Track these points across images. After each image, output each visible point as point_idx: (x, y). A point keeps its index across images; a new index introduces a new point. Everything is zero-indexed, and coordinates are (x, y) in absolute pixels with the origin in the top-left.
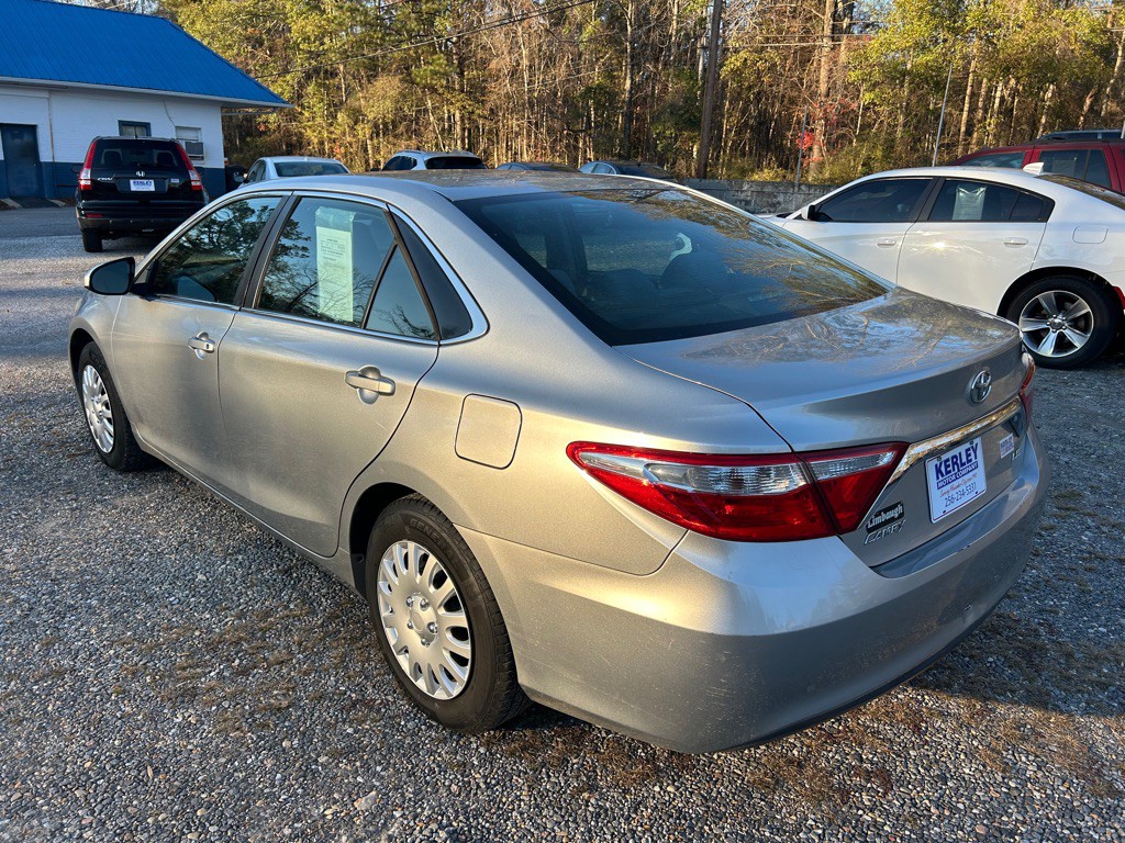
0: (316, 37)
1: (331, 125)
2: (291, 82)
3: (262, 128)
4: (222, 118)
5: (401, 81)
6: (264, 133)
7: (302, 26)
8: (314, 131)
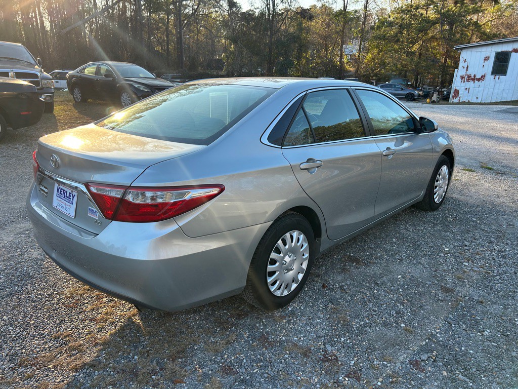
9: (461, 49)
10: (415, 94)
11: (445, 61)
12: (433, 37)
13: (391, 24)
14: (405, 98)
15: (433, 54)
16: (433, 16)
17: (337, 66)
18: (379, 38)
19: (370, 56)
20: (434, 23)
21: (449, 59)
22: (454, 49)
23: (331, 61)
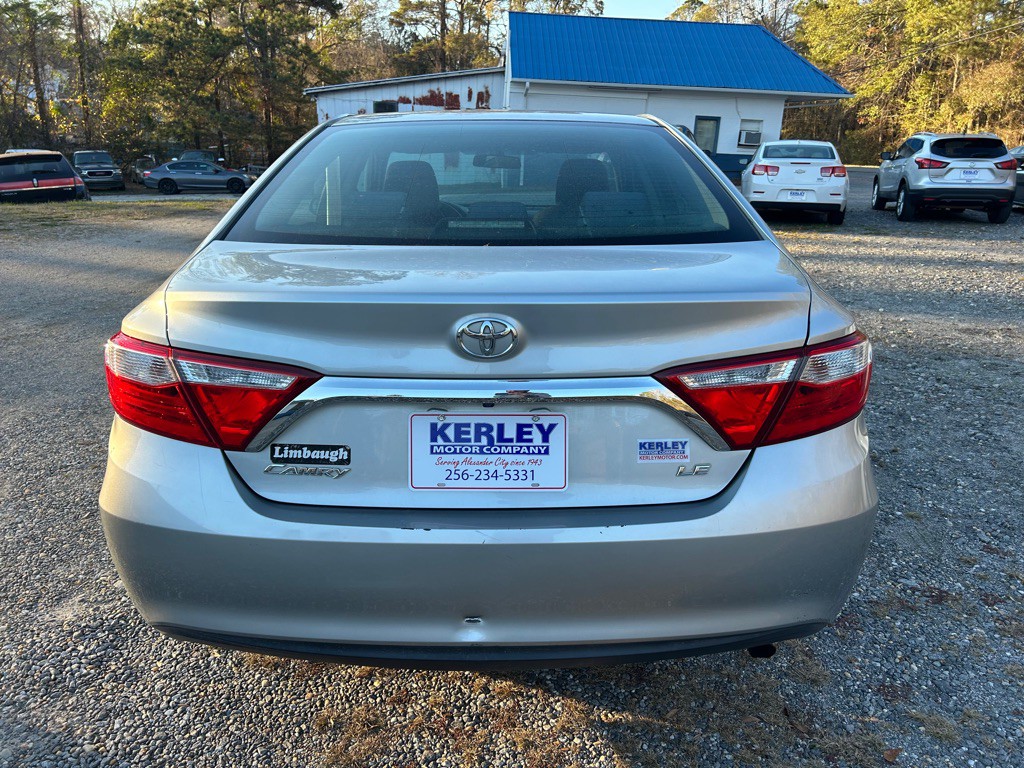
0: (931, 29)
1: (932, 115)
2: (897, 76)
3: (862, 122)
4: (785, 111)
5: (1013, 67)
6: (863, 126)
7: (918, 20)
8: (913, 123)
9: (316, 94)
10: (245, 180)
11: (268, 117)
12: (237, 70)
13: (145, 37)
14: (227, 188)
15: (246, 102)
16: (229, 29)
17: (35, 123)
18: (130, 65)
19: (110, 103)
20: (236, 42)
21: (274, 114)
22: (305, 93)
23: (19, 111)
